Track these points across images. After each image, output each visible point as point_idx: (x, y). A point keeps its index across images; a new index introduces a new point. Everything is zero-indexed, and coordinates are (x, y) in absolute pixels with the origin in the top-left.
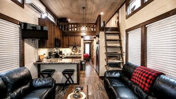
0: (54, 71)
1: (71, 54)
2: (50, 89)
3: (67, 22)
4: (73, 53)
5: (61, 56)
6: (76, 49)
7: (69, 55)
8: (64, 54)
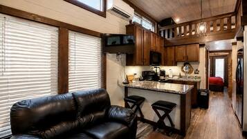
0: (143, 100)
1: (180, 76)
2: (125, 127)
3: (174, 23)
4: (183, 74)
5: (162, 78)
6: (191, 68)
7: (176, 78)
8: (168, 76)
